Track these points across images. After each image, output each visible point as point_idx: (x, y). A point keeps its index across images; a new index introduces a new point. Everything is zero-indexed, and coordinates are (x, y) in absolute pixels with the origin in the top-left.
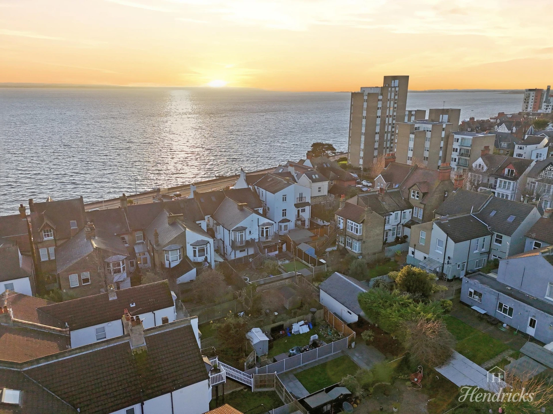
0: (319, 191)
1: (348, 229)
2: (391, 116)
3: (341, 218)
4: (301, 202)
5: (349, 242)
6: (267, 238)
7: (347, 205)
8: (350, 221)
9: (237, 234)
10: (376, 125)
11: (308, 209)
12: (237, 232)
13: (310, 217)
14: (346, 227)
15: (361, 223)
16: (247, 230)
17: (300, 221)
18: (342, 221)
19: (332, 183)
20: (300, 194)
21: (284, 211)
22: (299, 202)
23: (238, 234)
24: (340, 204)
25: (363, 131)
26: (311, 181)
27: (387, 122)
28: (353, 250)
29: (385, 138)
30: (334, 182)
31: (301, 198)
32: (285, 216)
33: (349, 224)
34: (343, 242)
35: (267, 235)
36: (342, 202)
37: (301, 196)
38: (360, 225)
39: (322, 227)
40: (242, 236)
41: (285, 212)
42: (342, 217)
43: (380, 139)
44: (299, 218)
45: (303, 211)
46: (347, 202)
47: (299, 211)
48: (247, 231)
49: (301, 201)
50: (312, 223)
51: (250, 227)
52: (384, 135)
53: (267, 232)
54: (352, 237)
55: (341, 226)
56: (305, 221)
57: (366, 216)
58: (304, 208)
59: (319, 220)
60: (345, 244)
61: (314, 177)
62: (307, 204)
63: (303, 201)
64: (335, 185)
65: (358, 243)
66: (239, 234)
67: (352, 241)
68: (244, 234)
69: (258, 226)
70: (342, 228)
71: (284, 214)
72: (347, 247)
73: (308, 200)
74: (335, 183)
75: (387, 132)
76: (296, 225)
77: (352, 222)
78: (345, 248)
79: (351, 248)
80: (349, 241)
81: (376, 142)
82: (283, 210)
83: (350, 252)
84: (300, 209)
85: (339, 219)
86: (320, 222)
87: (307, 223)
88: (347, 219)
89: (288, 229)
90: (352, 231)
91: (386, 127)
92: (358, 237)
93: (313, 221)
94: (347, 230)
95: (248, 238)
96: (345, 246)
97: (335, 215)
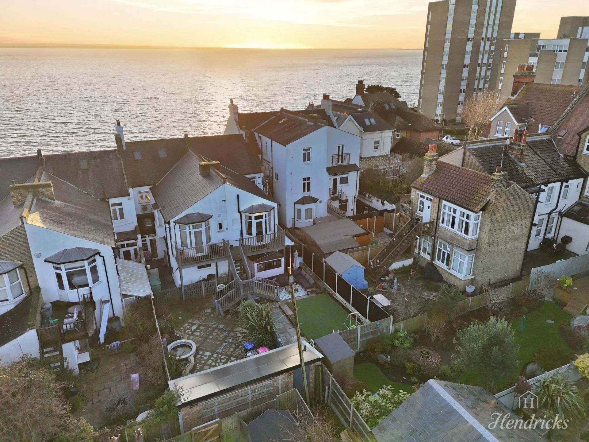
0: (376, 148)
1: (443, 223)
2: (488, 40)
3: (426, 196)
4: (340, 163)
5: (444, 253)
6: (260, 239)
7: (441, 168)
8: (448, 204)
9: (188, 231)
10: (464, 52)
11: (353, 177)
12: (187, 227)
13: (357, 194)
14: (438, 219)
15: (480, 210)
16: (211, 221)
17: (337, 202)
18: (427, 203)
19: (398, 136)
20: (339, 147)
21: (306, 182)
22: (336, 164)
23: (191, 231)
24: (425, 167)
25: (445, 61)
26: (361, 129)
27: (482, 49)
28: (452, 271)
29: (478, 74)
30: (401, 134)
31: (340, 156)
32: (308, 190)
33: (447, 211)
34: (429, 250)
35: (259, 233)
36: (430, 161)
37: (340, 153)
38: (478, 214)
39: (382, 212)
40: (198, 235)
41: (308, 183)
42: (429, 193)
43: (469, 75)
44: (335, 195)
45: (344, 181)
46: (441, 162)
47: (335, 181)
48: (213, 224)
49: (340, 161)
50: (360, 206)
51: (220, 215)
52: (476, 69)
53: (259, 225)
54: (453, 242)
55: (426, 216)
56: (346, 201)
57: (493, 193)
58: (346, 175)
59: (374, 199)
60: (432, 255)
61: (367, 122)
62: (353, 168)
63: (345, 163)
64: (403, 139)
65: (467, 257)
66: (193, 231)
67: (452, 250)
68: (203, 229)
69: (240, 213)
70: (428, 221)
71: (306, 187)
72: (438, 263)
73: (355, 160)
74: (404, 135)
75: (482, 65)
76: (330, 209)
77: (454, 206)
78: (431, 264)
79: (447, 264)
80: (443, 250)
81: (463, 80)
82: (304, 180)
83: (445, 276)
84: (338, 178)
85: (420, 199)
86: (376, 204)
87: (351, 205)
88: (441, 199)
89: (314, 216)
90: (453, 226)
91: (480, 56)
92: (470, 244)
93: (363, 201)
94: (441, 224)
95: (216, 238)
96: (433, 259)
97: (413, 189)
